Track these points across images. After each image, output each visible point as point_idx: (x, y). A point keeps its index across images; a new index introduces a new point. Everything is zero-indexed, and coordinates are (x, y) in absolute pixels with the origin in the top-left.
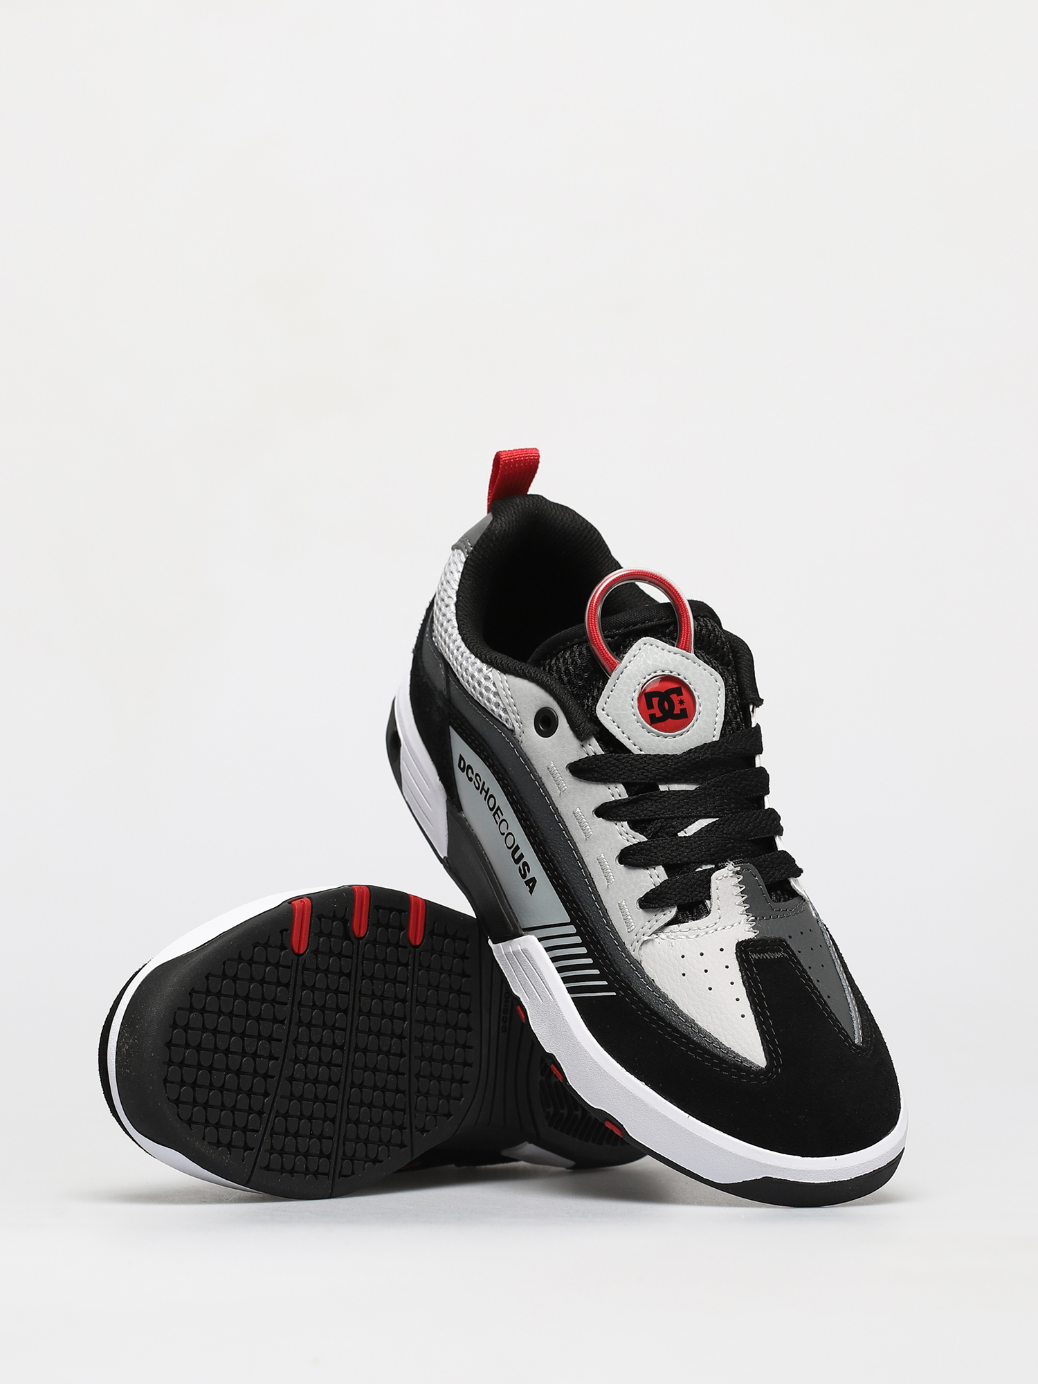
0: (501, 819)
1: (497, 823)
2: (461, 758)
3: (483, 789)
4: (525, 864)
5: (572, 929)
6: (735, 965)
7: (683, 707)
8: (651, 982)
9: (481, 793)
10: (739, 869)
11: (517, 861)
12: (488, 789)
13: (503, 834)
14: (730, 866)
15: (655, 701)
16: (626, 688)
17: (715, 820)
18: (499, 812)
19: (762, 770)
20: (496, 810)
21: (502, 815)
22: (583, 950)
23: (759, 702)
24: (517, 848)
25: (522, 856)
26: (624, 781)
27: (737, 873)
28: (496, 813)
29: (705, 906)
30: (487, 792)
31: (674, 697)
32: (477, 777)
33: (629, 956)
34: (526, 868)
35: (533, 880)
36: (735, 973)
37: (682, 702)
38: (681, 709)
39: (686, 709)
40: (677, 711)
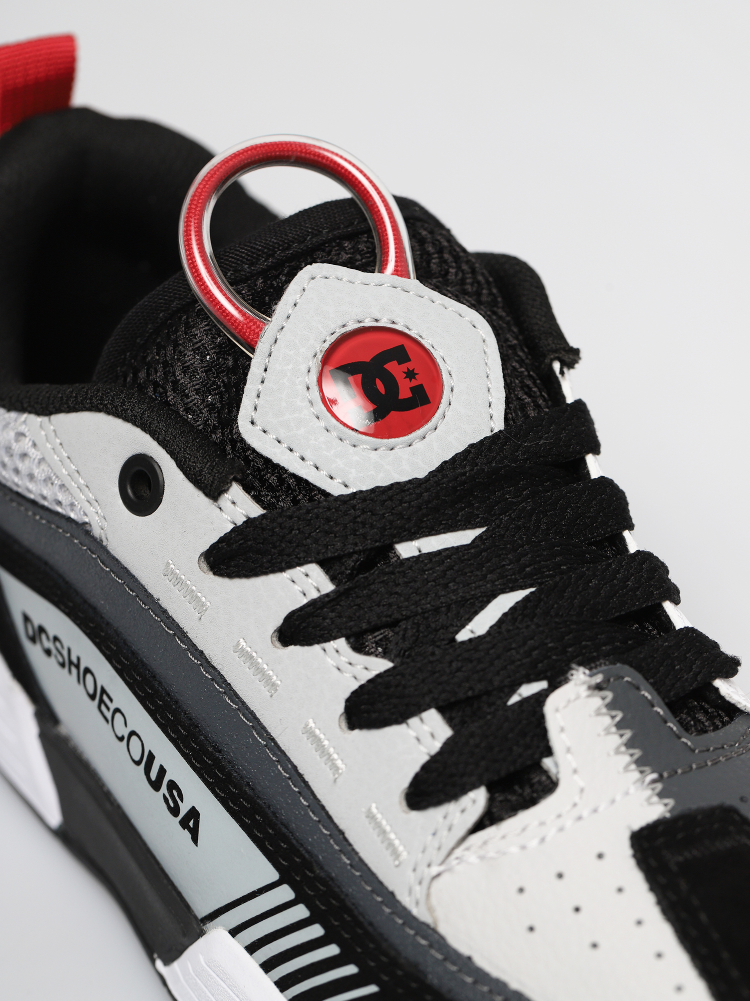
0: (112, 710)
1: (107, 721)
2: (26, 619)
3: (71, 663)
4: (172, 785)
5: (285, 893)
6: (637, 882)
7: (414, 383)
8: (466, 963)
9: (70, 671)
10: (599, 678)
11: (156, 785)
12: (79, 659)
13: (121, 739)
14: (580, 678)
16: (290, 367)
17: (527, 592)
18: (105, 698)
19: (605, 483)
20: (100, 696)
21: (111, 700)
22: (316, 931)
23: (571, 357)
24: (151, 757)
25: (162, 771)
26: (321, 557)
27: (599, 687)
28: (101, 701)
29: (546, 772)
30: (78, 666)
31: (392, 367)
32: (58, 644)
33: (409, 918)
34: (175, 793)
35: (194, 814)
37: (411, 375)
38: (412, 389)
39: (421, 386)
40: (405, 393)
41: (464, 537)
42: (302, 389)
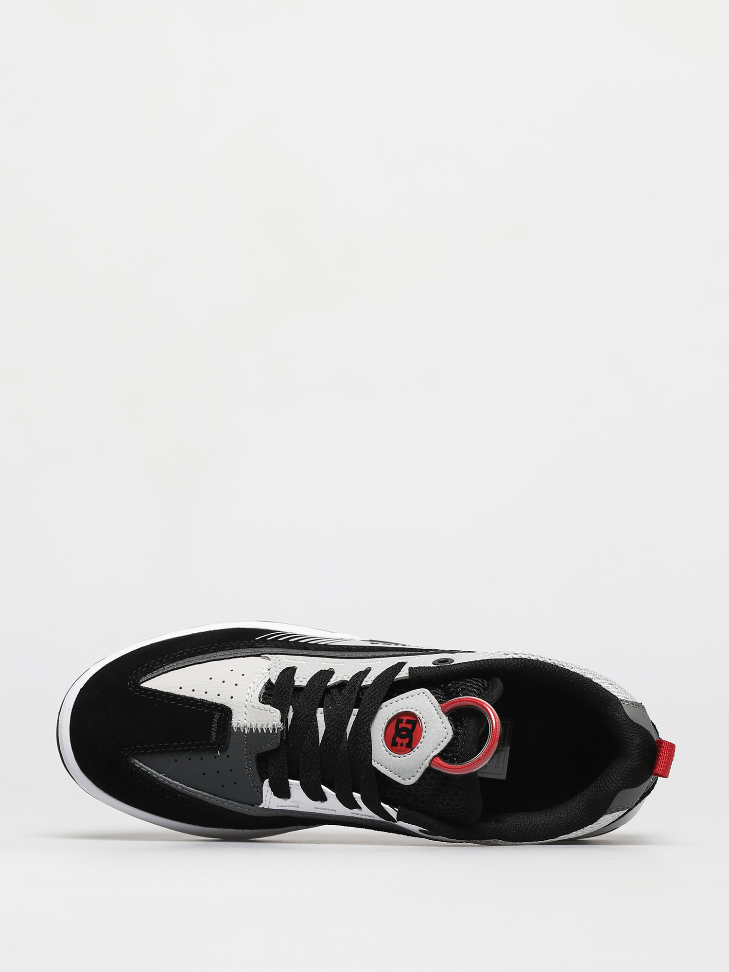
6: (218, 701)
7: (399, 744)
10: (276, 731)
15: (410, 726)
27: (274, 729)
31: (407, 740)
36: (211, 698)
37: (402, 745)
38: (398, 742)
39: (397, 746)
40: (398, 740)
41: (348, 730)
42: (417, 708)
